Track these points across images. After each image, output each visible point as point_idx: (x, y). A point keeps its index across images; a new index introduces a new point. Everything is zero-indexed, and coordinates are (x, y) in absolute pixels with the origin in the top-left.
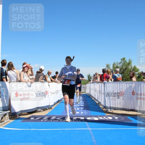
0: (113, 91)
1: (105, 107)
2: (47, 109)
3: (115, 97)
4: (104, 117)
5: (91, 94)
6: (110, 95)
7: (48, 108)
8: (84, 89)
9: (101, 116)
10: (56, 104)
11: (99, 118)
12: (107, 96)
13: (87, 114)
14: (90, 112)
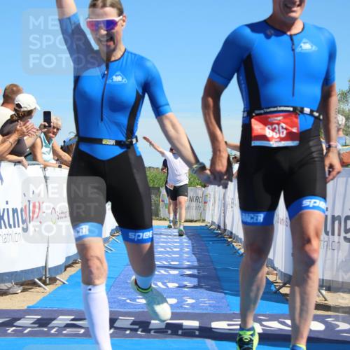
0: (327, 209)
2: (35, 284)
4: (289, 322)
5: (229, 228)
7: (40, 280)
8: (198, 208)
9: (273, 318)
10: (75, 262)
11: (264, 323)
13: (212, 309)
14: (223, 298)
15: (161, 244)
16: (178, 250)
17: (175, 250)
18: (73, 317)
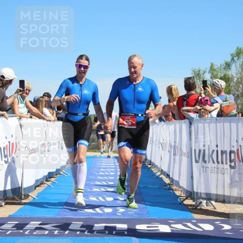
0: (217, 146)
1: (191, 195)
3: (222, 163)
4: (189, 224)
5: (149, 158)
6: (206, 158)
9: (178, 222)
10: (42, 183)
11: (172, 225)
12: (197, 162)
13: (136, 215)
14: (144, 208)
15: (102, 170)
16: (113, 173)
17: (111, 173)
18: (40, 222)
